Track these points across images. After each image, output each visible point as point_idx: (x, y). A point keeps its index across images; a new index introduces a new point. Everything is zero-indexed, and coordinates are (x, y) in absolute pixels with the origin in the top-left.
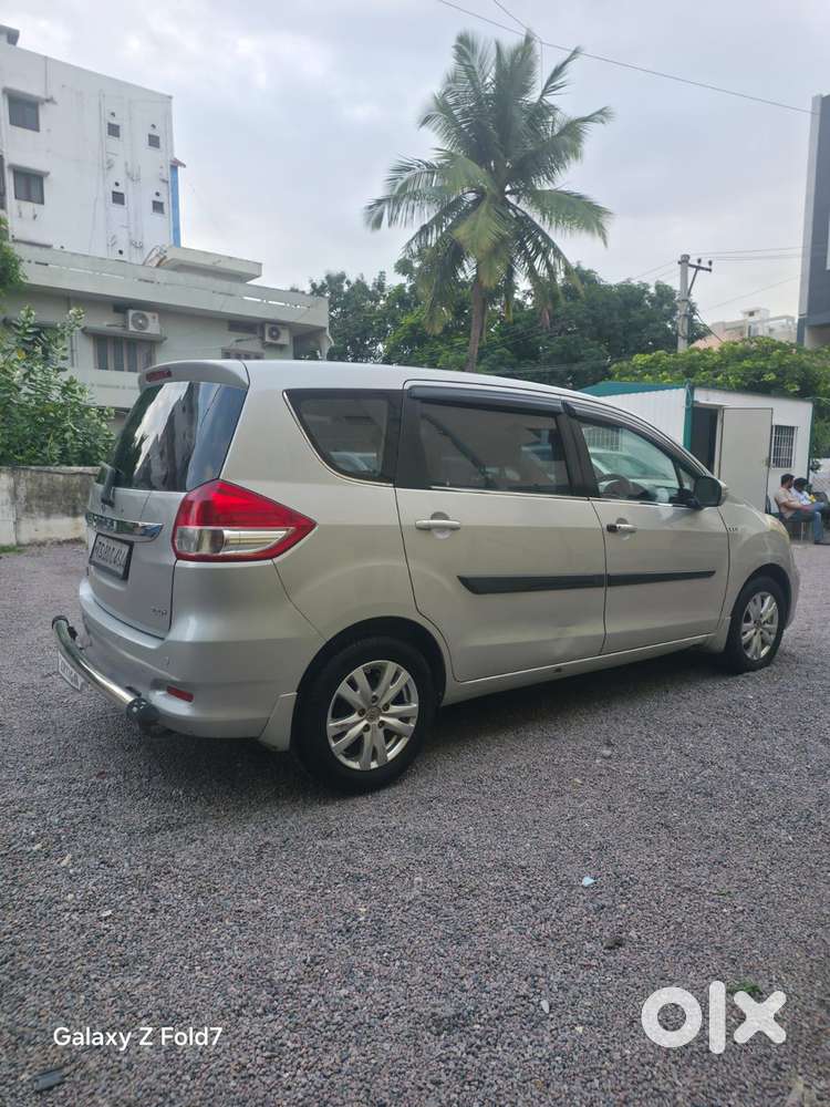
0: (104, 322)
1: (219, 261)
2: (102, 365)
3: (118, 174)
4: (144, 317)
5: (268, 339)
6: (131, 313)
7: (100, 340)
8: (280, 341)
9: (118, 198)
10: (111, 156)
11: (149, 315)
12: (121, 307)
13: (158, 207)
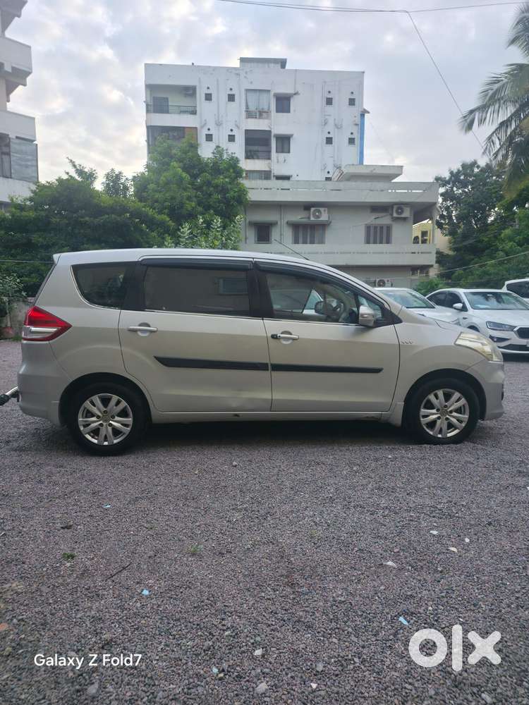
0: (298, 217)
1: (374, 169)
2: (296, 241)
3: (330, 127)
4: (319, 211)
5: (395, 215)
6: (312, 209)
7: (296, 227)
8: (403, 216)
9: (329, 141)
10: (327, 117)
11: (322, 209)
12: (307, 206)
13: (351, 141)
